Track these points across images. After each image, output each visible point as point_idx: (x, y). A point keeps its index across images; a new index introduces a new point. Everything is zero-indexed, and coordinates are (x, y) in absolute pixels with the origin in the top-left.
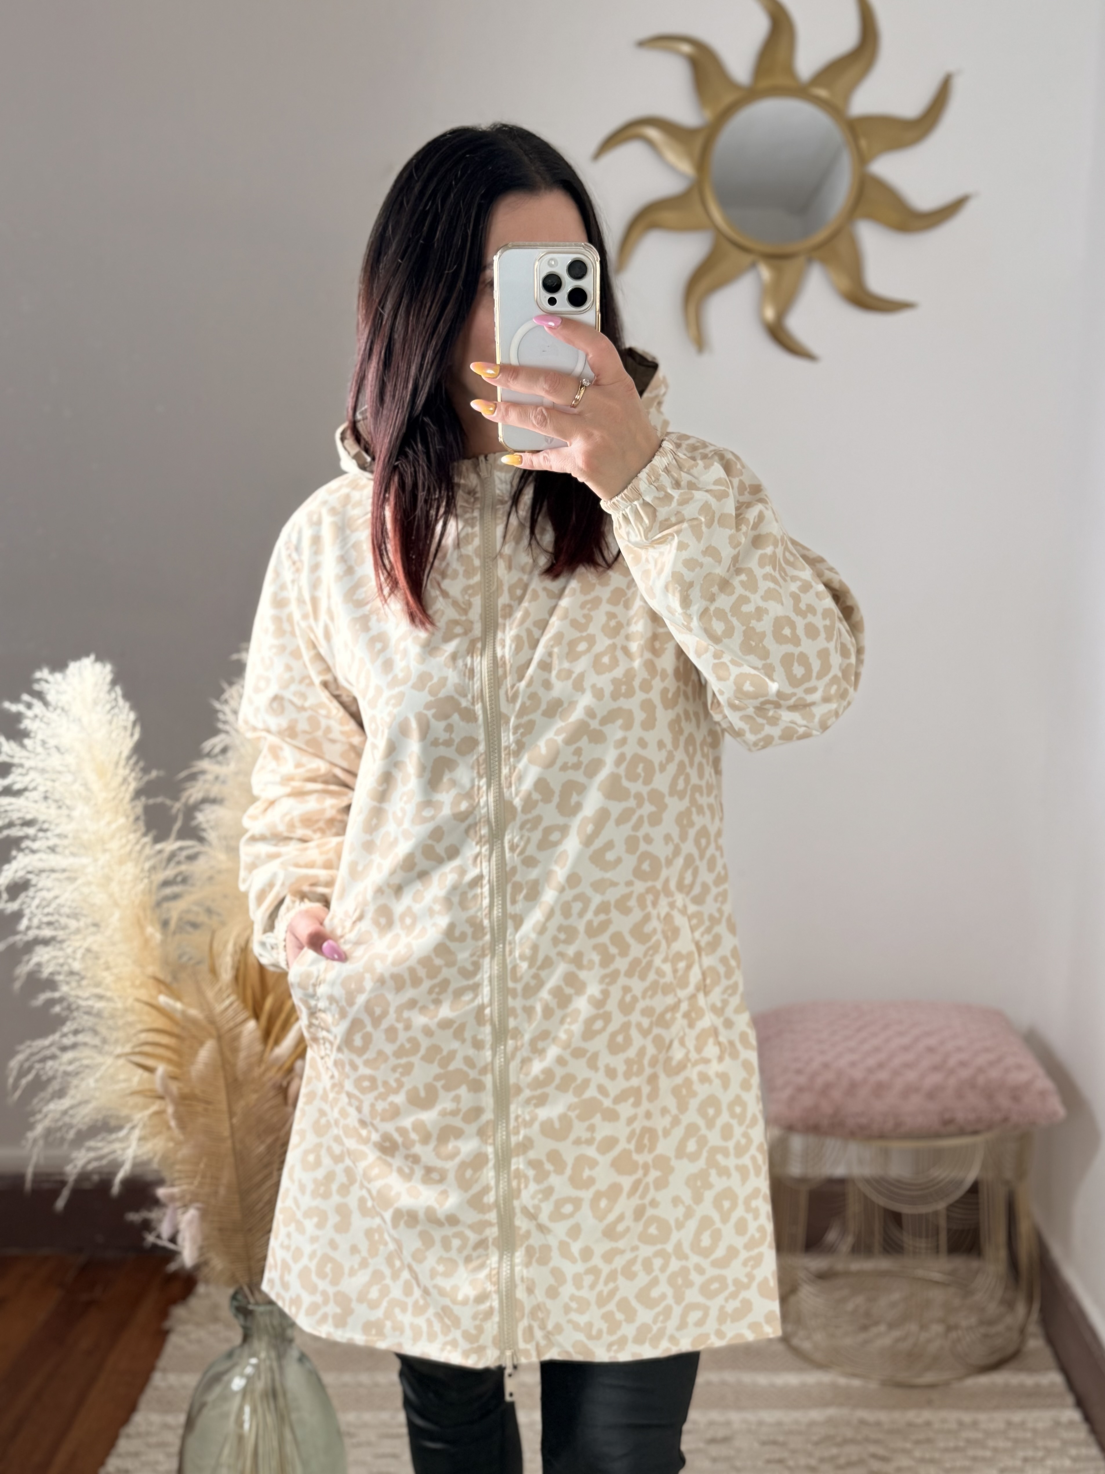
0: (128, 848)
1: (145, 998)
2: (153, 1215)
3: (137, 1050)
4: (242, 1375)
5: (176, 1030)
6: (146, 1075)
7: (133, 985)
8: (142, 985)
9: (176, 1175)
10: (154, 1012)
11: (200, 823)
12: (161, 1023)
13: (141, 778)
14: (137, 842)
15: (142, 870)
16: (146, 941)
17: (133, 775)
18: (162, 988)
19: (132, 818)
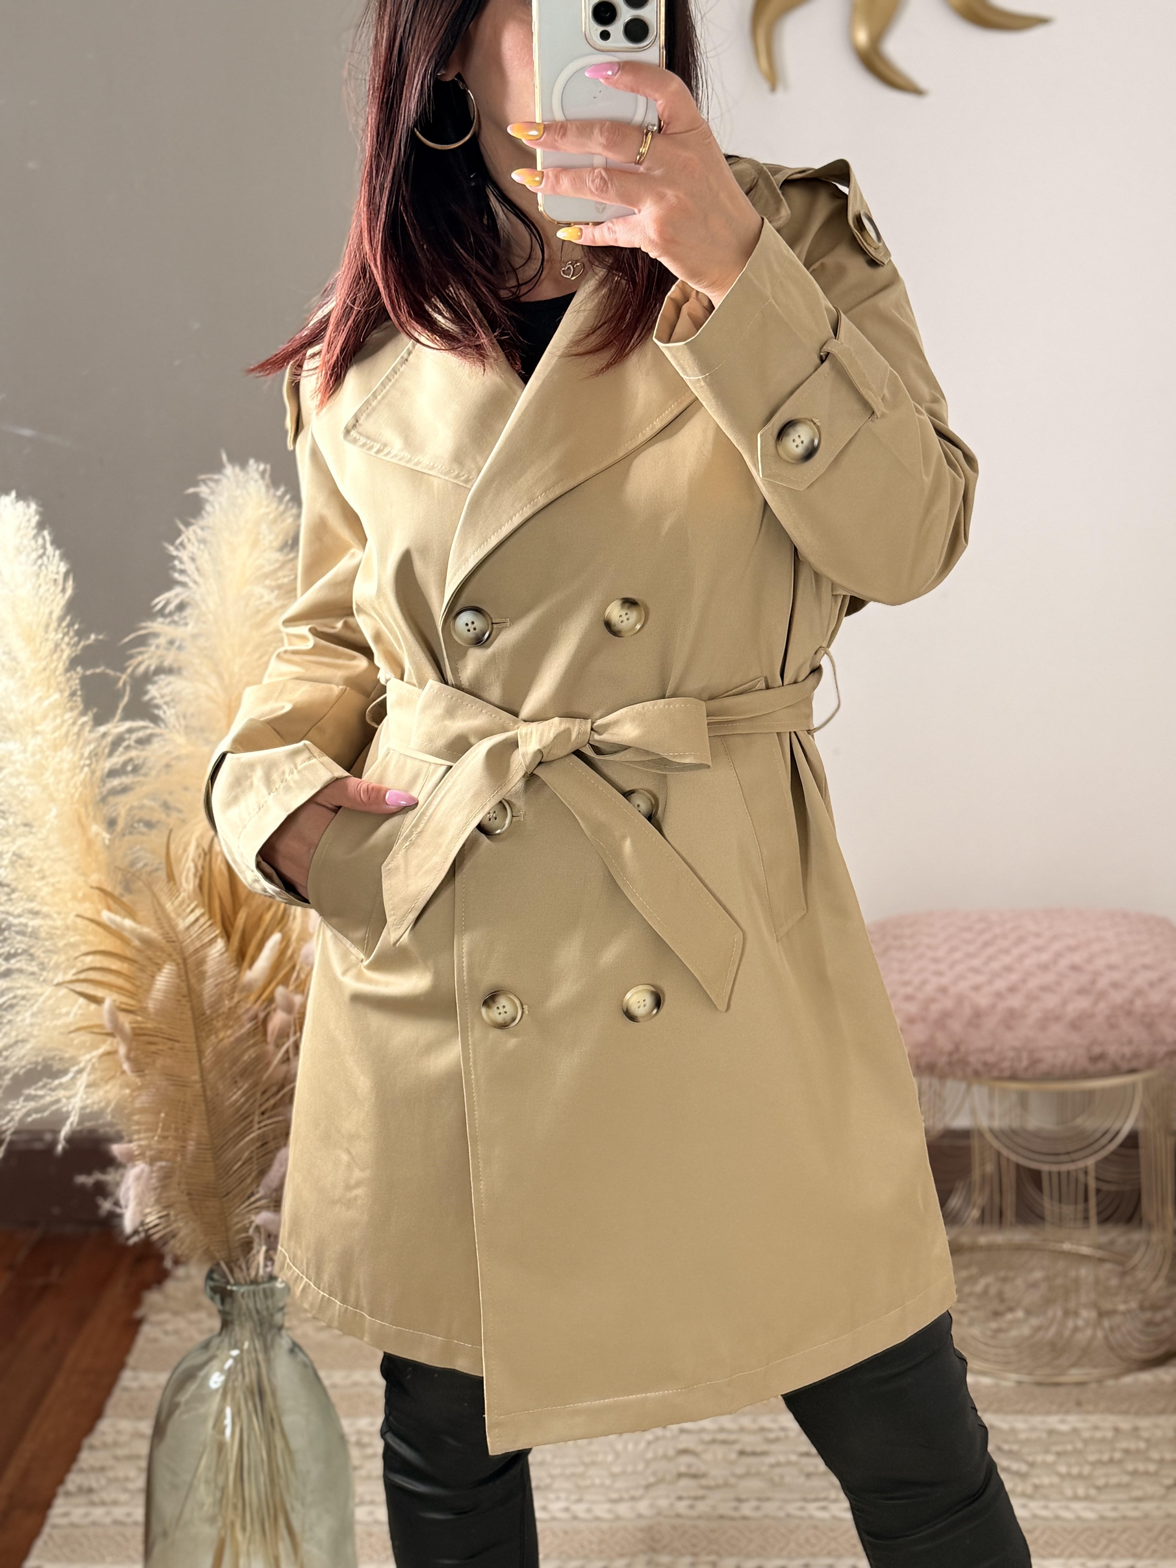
0: (64, 729)
1: (89, 914)
2: (109, 1177)
3: (82, 976)
4: (222, 1371)
5: (129, 953)
6: (93, 1007)
7: (74, 898)
8: (85, 898)
9: (135, 1128)
10: (100, 930)
11: (153, 698)
12: (111, 944)
13: (76, 644)
14: (74, 723)
15: (81, 757)
16: (90, 844)
17: (66, 639)
18: (111, 902)
19: (67, 694)
